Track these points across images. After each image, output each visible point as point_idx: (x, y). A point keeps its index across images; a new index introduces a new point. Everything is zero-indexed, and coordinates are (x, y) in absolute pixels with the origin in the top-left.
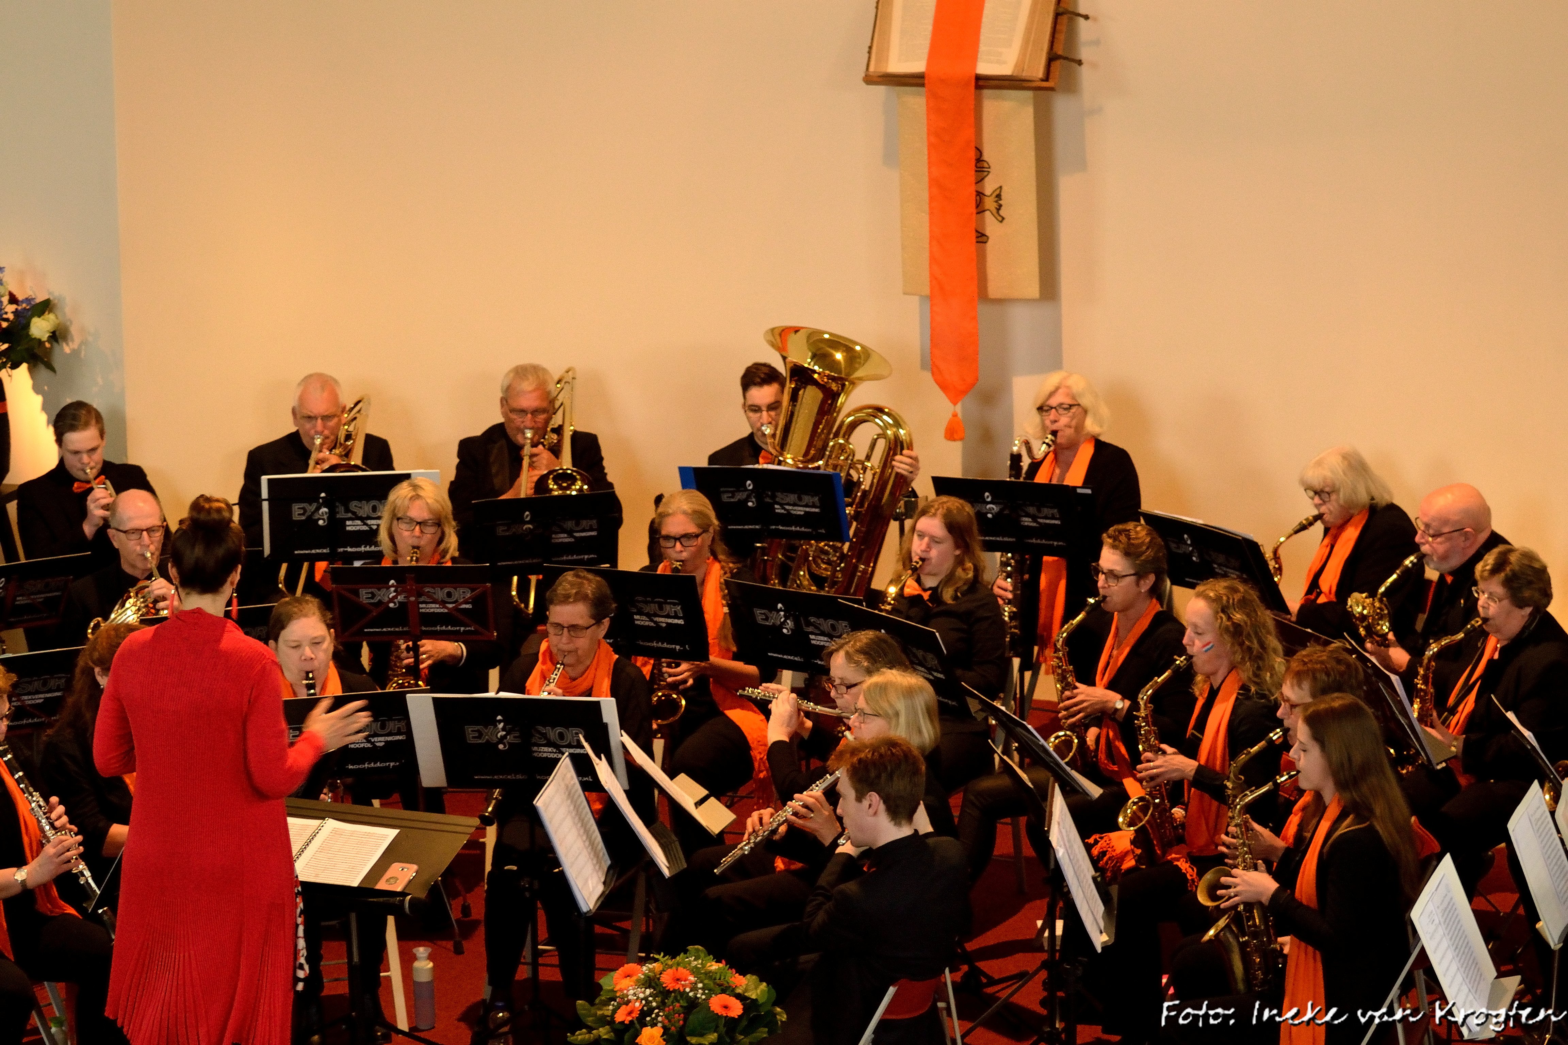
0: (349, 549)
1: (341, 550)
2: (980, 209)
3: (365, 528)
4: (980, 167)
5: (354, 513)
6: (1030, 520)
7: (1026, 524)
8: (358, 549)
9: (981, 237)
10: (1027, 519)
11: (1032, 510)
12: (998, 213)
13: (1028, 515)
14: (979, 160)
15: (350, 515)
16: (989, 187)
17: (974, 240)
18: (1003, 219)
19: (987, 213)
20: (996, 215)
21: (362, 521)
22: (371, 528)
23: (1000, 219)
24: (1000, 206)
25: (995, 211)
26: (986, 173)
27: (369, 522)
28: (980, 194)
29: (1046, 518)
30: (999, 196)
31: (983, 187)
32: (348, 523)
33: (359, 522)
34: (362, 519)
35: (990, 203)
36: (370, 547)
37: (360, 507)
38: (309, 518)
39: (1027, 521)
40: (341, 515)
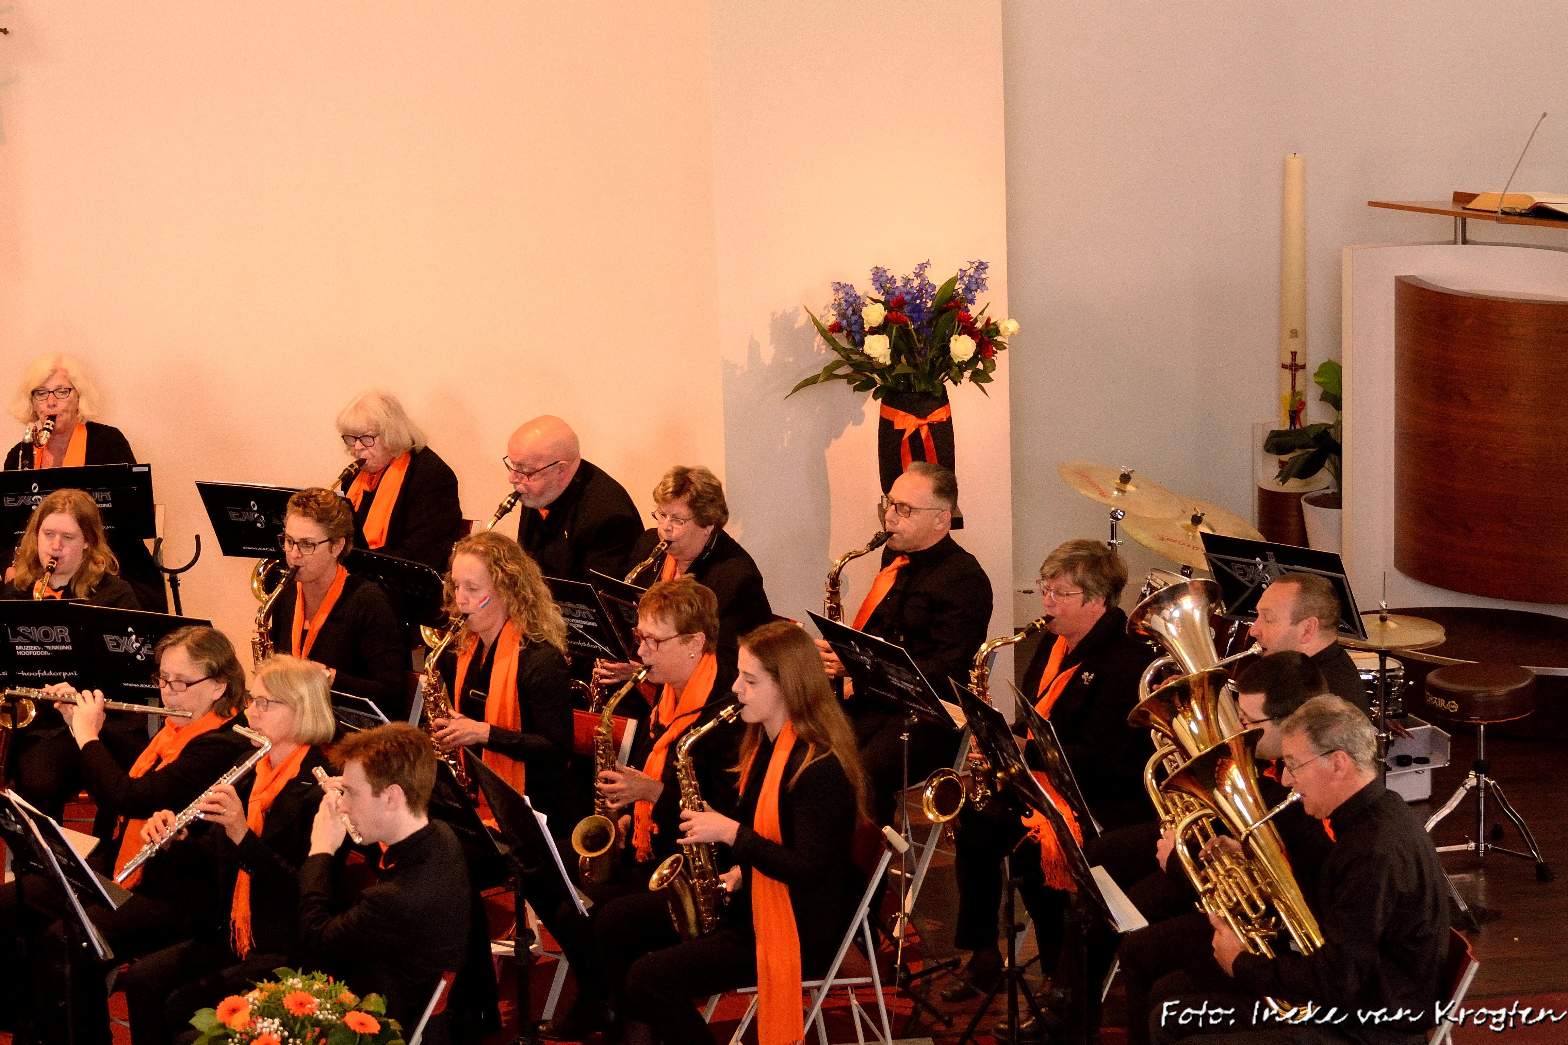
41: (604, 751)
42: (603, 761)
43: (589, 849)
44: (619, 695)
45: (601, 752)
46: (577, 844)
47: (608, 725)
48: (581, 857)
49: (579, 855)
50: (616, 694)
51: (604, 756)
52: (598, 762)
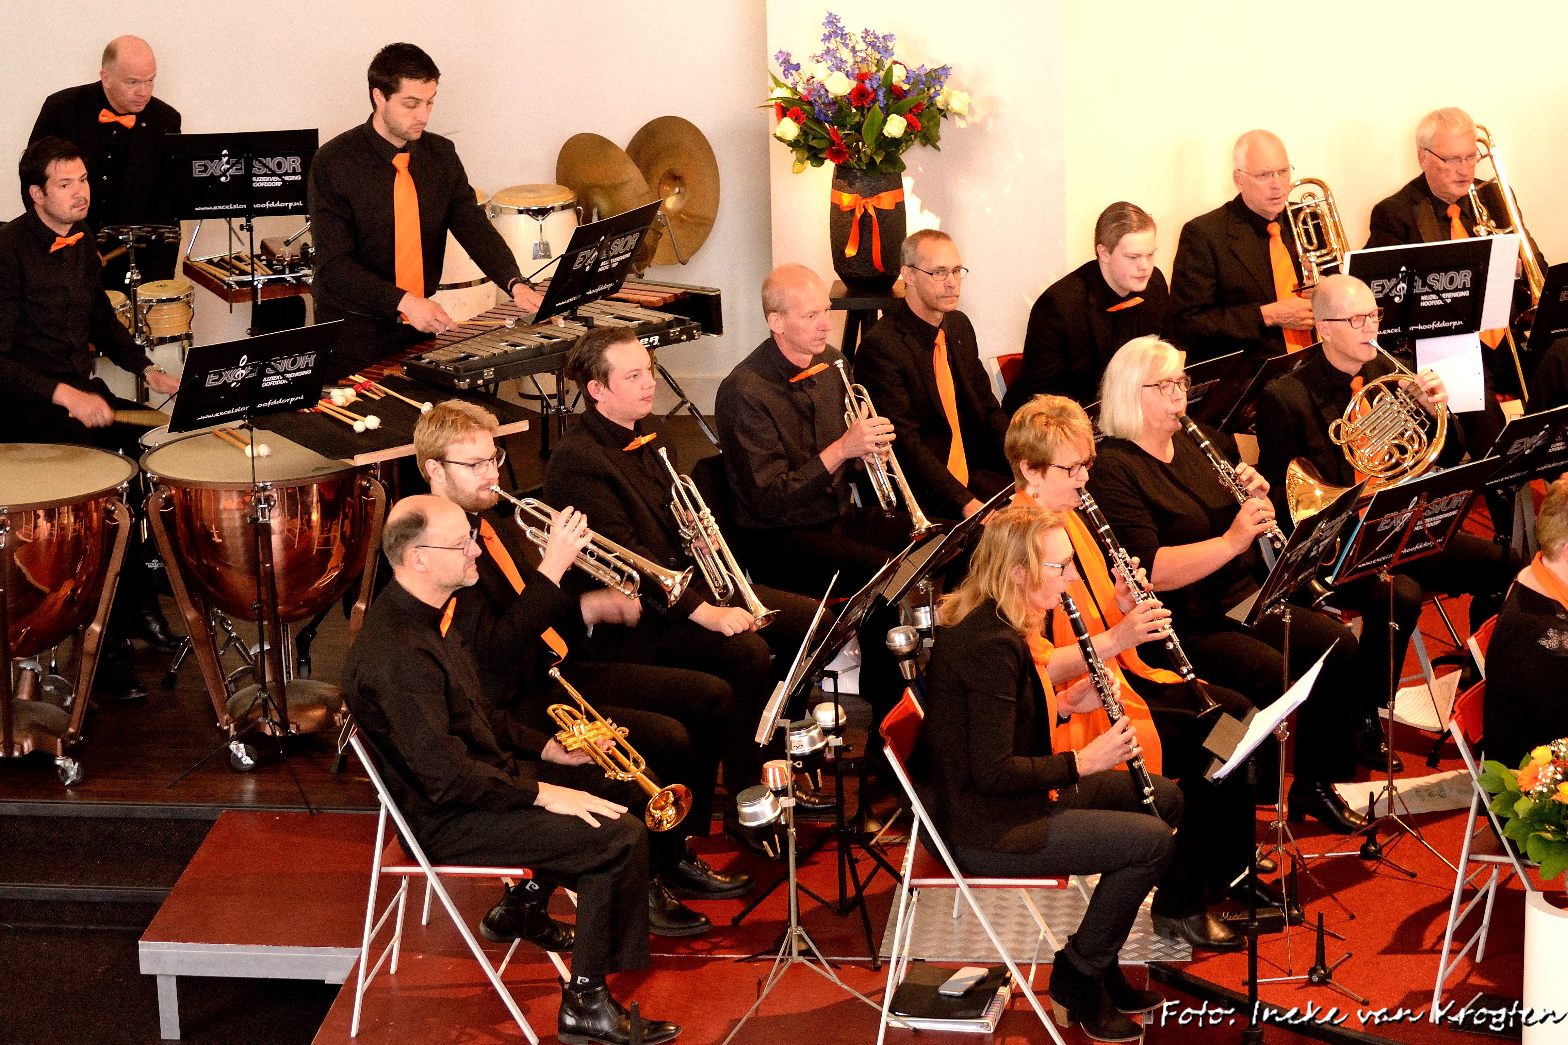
0: (1420, 327)
1: (1412, 328)
3: (1440, 302)
5: (1431, 287)
8: (1429, 327)
15: (1426, 289)
21: (1438, 295)
22: (1445, 302)
27: (1444, 295)
32: (1423, 298)
33: (1434, 296)
34: (1437, 293)
36: (1441, 322)
37: (1438, 281)
38: (1387, 295)
40: (1419, 289)
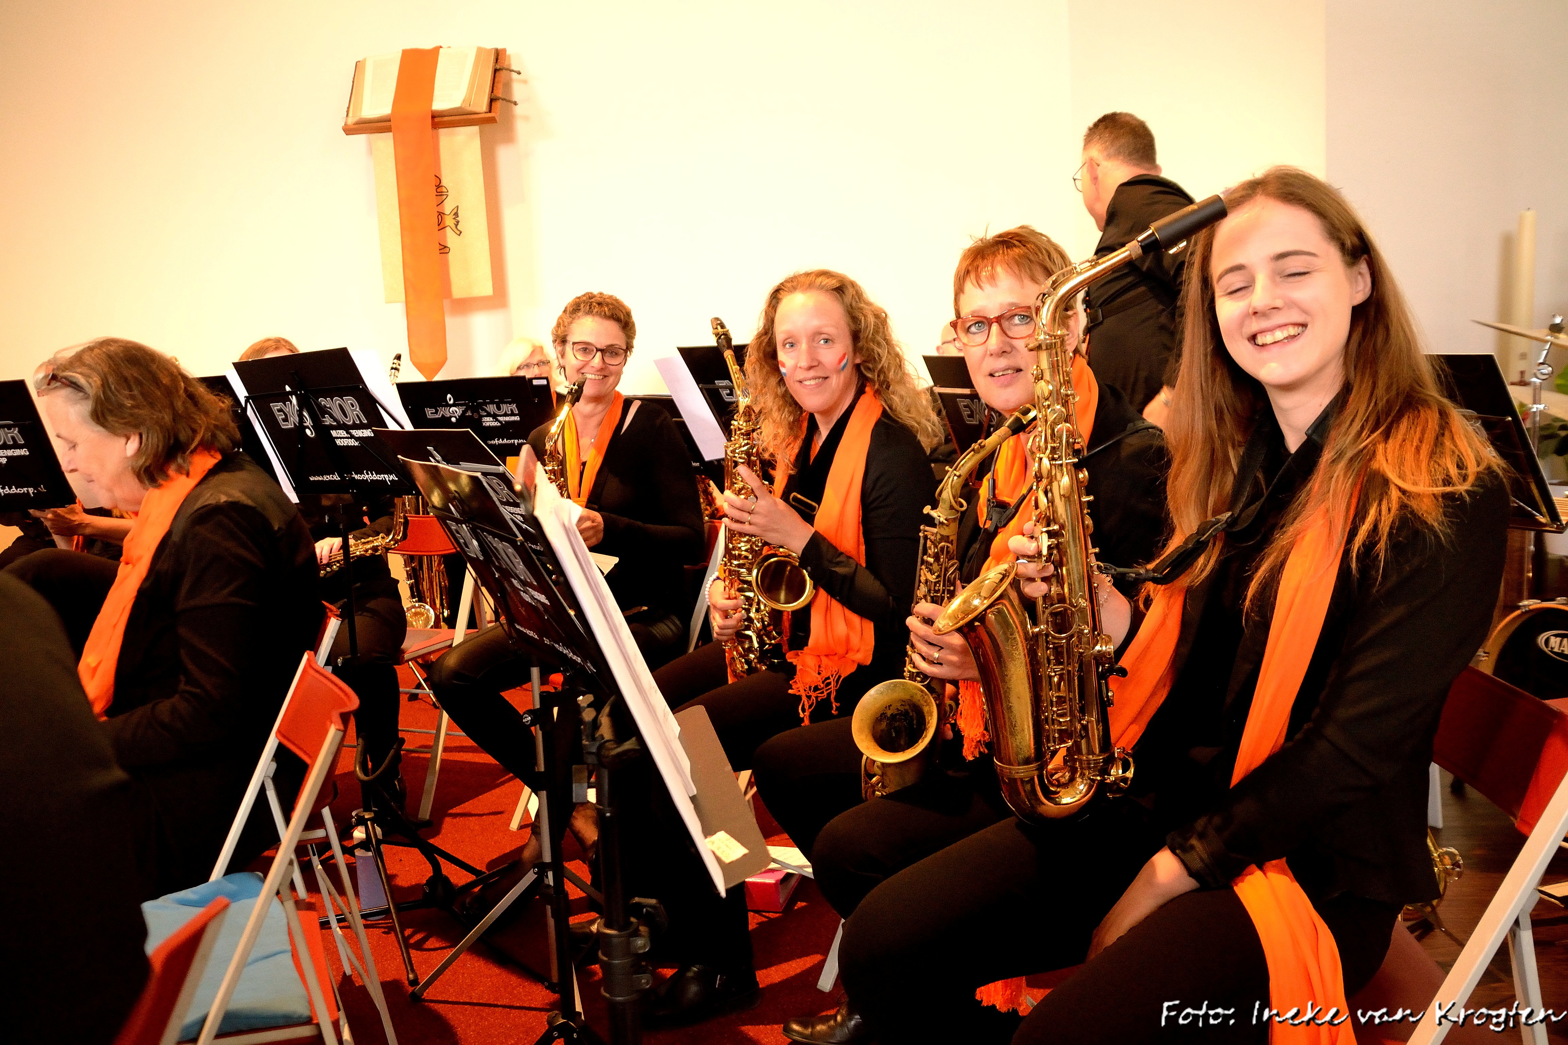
2: (441, 226)
4: (439, 190)
6: (491, 419)
7: (488, 424)
9: (444, 249)
10: (488, 419)
11: (492, 408)
12: (456, 227)
13: (489, 415)
14: (439, 186)
16: (448, 207)
17: (438, 252)
18: (461, 233)
19: (448, 229)
20: (455, 230)
23: (458, 233)
24: (458, 222)
25: (453, 227)
26: (445, 196)
28: (441, 214)
29: (506, 415)
30: (456, 214)
31: (443, 208)
35: (449, 221)
39: (488, 422)
41: (937, 557)
42: (932, 578)
43: (887, 743)
44: (982, 447)
45: (931, 560)
46: (861, 730)
47: (952, 508)
48: (864, 757)
49: (862, 754)
50: (975, 446)
51: (935, 567)
52: (923, 579)
